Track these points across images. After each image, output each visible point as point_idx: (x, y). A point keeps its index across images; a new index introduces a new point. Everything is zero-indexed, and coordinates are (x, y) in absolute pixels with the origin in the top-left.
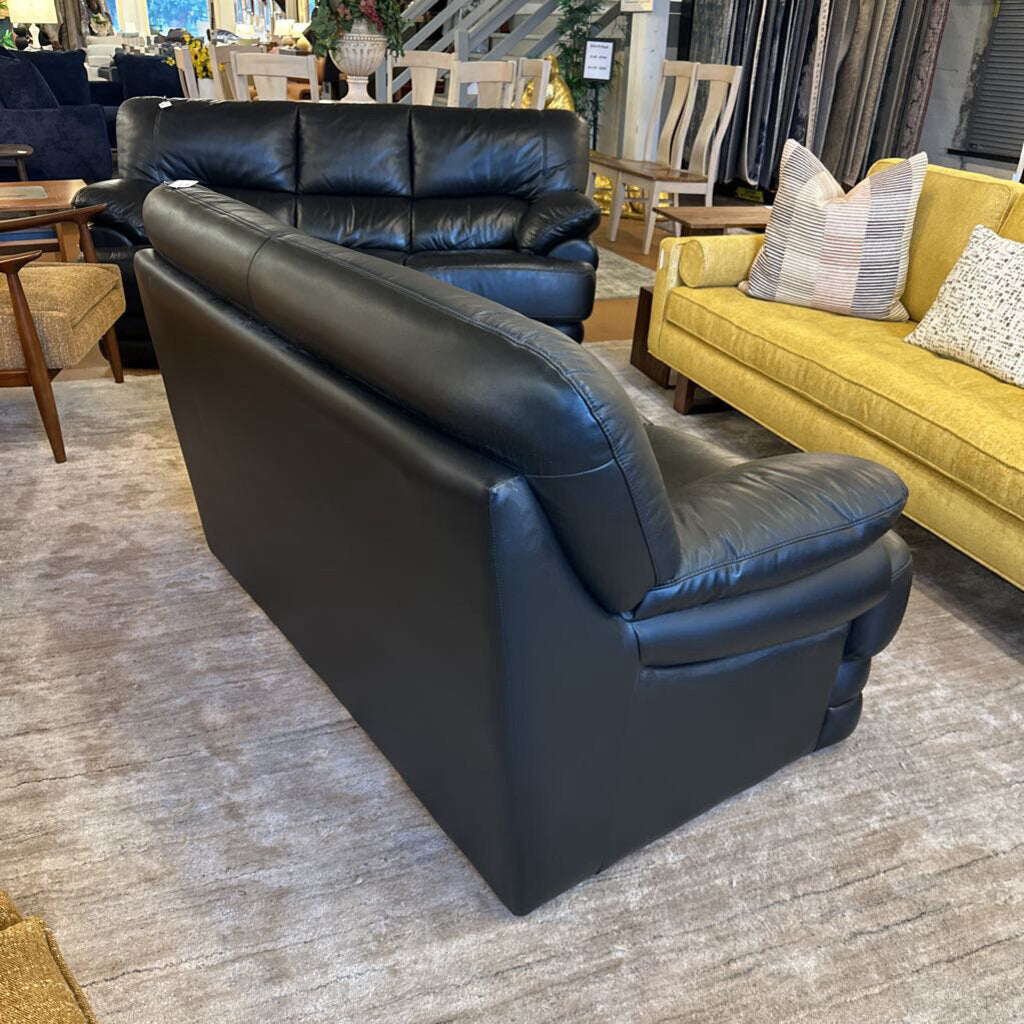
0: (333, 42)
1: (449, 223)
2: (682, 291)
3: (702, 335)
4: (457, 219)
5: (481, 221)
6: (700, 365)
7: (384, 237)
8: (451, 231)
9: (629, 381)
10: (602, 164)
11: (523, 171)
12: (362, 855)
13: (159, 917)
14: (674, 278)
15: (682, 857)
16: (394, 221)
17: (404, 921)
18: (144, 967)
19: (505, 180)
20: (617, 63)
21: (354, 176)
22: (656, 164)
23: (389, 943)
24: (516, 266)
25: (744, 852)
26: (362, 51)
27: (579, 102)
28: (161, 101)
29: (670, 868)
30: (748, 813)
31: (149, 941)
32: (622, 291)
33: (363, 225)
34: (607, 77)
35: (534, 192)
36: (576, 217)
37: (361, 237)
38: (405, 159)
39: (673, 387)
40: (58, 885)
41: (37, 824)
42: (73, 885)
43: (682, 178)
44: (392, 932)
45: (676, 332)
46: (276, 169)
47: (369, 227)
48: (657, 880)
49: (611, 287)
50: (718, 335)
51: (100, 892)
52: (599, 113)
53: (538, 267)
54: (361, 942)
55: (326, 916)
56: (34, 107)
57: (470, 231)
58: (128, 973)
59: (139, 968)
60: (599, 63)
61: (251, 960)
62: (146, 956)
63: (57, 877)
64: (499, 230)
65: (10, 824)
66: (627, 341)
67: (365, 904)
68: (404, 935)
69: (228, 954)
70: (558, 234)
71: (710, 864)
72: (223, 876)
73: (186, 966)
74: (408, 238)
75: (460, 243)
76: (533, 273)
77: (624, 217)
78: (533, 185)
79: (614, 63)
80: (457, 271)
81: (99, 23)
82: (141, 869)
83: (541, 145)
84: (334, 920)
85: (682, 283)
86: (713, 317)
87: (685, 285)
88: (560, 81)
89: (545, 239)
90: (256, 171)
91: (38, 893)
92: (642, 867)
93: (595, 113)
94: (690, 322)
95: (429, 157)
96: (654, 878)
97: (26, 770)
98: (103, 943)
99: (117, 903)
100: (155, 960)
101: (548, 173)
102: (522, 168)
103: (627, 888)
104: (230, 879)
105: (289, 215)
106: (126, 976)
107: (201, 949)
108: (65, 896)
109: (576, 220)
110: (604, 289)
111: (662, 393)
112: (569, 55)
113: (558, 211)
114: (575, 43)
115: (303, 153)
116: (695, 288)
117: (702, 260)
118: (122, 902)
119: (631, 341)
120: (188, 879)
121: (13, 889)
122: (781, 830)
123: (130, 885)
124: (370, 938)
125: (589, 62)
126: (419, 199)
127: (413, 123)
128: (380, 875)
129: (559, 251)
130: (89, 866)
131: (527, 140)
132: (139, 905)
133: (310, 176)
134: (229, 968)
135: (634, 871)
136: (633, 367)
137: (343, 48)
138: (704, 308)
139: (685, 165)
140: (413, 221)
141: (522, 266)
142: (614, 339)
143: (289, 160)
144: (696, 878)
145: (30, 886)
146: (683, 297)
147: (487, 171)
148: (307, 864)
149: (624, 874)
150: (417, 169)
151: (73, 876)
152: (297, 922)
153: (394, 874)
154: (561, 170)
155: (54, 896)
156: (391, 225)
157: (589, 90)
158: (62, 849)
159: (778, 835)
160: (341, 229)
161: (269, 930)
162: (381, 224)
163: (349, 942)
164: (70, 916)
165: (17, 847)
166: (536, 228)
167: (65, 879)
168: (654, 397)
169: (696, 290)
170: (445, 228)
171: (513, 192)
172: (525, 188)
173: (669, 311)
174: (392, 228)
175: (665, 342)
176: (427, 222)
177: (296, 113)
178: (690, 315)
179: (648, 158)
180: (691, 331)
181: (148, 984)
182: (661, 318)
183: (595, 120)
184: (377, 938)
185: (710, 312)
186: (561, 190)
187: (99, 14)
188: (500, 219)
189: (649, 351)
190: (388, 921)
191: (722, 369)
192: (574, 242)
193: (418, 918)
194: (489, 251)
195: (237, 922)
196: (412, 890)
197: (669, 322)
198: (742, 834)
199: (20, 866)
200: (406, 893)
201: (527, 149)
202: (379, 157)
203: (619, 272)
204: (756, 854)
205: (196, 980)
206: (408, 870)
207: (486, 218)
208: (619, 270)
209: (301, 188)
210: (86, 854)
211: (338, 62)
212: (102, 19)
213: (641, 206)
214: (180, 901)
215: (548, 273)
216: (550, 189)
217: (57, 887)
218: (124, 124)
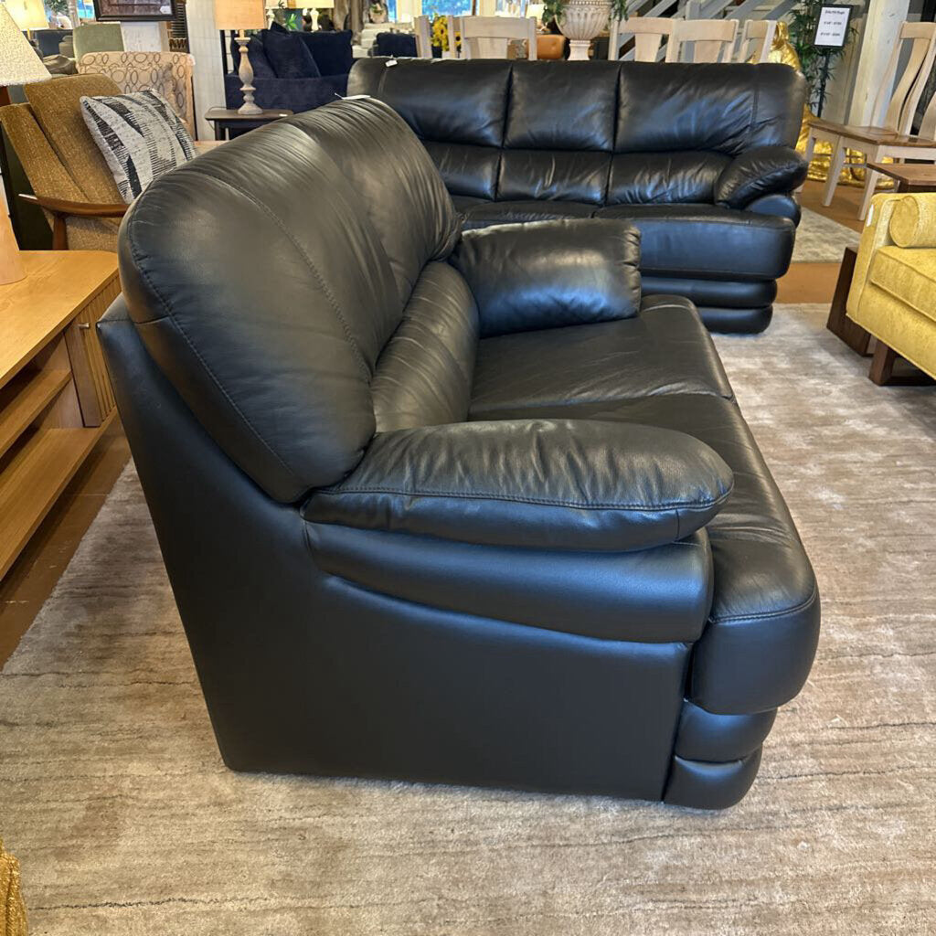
0: (559, 7)
1: (647, 177)
2: (891, 251)
3: (907, 299)
4: (655, 173)
5: (680, 175)
6: (903, 332)
7: (580, 191)
8: (648, 185)
9: (822, 346)
10: (823, 129)
11: (728, 127)
12: (429, 821)
13: (217, 847)
14: (883, 237)
15: (793, 898)
16: (593, 174)
17: (458, 906)
18: (190, 898)
19: (710, 134)
20: (853, 30)
21: (558, 131)
22: (883, 130)
23: (437, 928)
24: (709, 219)
25: (871, 909)
26: (586, 15)
27: (807, 70)
28: (388, 60)
29: (776, 909)
30: (884, 860)
31: (202, 870)
32: (829, 255)
33: (562, 178)
34: (840, 44)
35: (738, 147)
36: (779, 170)
37: (558, 190)
38: (610, 115)
39: (870, 356)
40: (136, 791)
41: (136, 727)
42: (149, 795)
43: (910, 143)
44: (442, 915)
45: (878, 295)
46: (486, 124)
47: (567, 181)
48: (757, 920)
49: (818, 250)
50: (927, 300)
51: (171, 807)
52: (827, 81)
53: (731, 221)
54: (408, 920)
55: (379, 881)
56: (300, 77)
57: (668, 186)
58: (174, 900)
59: (185, 897)
60: (832, 29)
61: (293, 913)
62: (195, 885)
63: (138, 784)
64: (698, 186)
65: (114, 721)
66: (825, 305)
67: (421, 877)
68: (455, 922)
69: (273, 902)
70: (758, 187)
71: (827, 914)
72: (287, 815)
73: (229, 905)
74: (604, 192)
75: (656, 197)
76: (726, 227)
77: (842, 184)
78: (739, 139)
79: (849, 29)
80: (645, 223)
81: (376, 12)
82: (214, 791)
83: (752, 97)
84: (386, 887)
85: (891, 242)
86: (923, 279)
87: (895, 245)
88: (789, 47)
89: (743, 192)
90: (467, 125)
91: (117, 796)
92: (742, 901)
93: (823, 81)
94: (896, 283)
95: (635, 112)
96: (754, 918)
97: (143, 670)
98: (159, 862)
99: (182, 822)
100: (203, 892)
101: (756, 128)
102: (729, 122)
103: (719, 924)
104: (294, 819)
105: (493, 169)
106: (171, 903)
107: (248, 890)
108: (139, 804)
109: (779, 174)
110: (810, 252)
111: (858, 361)
112: (802, 22)
113: (761, 164)
114: (809, 11)
115: (512, 108)
116: (905, 248)
117: (916, 218)
118: (188, 822)
119: (830, 305)
120: (255, 810)
121: (96, 787)
122: (924, 889)
123: (200, 806)
124: (417, 918)
125: (822, 28)
126: (618, 153)
127: (622, 78)
128: (444, 847)
129: (757, 206)
130: (169, 778)
131: (737, 95)
132: (202, 829)
133: (517, 131)
134: (270, 918)
135: (730, 904)
136: (828, 331)
137: (568, 12)
138: (913, 269)
139: (915, 131)
140: (611, 176)
141: (715, 219)
142: (812, 302)
143: (499, 116)
144: (806, 928)
145: (113, 787)
146: (889, 257)
147: (692, 126)
148: (373, 818)
149: (717, 905)
150: (621, 124)
151: (152, 786)
152: (348, 882)
153: (459, 849)
154: (770, 125)
155: (130, 802)
156: (588, 179)
157: (821, 58)
158: (150, 756)
159: (919, 894)
160: (540, 182)
161: (319, 885)
162: (578, 178)
163: (395, 918)
164: (138, 826)
165: (113, 745)
166: (735, 182)
167: (144, 787)
168: (848, 365)
169: (906, 251)
170: (642, 182)
171: (717, 147)
172: (730, 142)
173: (874, 272)
174: (589, 183)
175: (866, 306)
176: (625, 176)
177: (509, 70)
178: (896, 276)
179: (874, 124)
180: (895, 294)
181: (189, 917)
182: (865, 279)
183: (823, 87)
184: (424, 919)
185: (920, 274)
186: (769, 145)
187: (378, 5)
188: (700, 175)
189: (847, 314)
190: (441, 902)
191: (927, 338)
192: (775, 197)
193: (474, 906)
194: (685, 205)
195: (289, 868)
196: (473, 871)
197: (873, 284)
198: (873, 884)
199: (109, 766)
200: (466, 874)
201: (736, 104)
202: (585, 112)
203: (829, 236)
204: (888, 913)
205: (235, 924)
206: (475, 849)
207: (685, 173)
208: (828, 234)
209: (506, 143)
210: (170, 765)
211: (562, 26)
212: (379, 8)
213: (863, 173)
214: (240, 833)
215: (742, 227)
216: (757, 144)
217: (135, 793)
218: (354, 82)
